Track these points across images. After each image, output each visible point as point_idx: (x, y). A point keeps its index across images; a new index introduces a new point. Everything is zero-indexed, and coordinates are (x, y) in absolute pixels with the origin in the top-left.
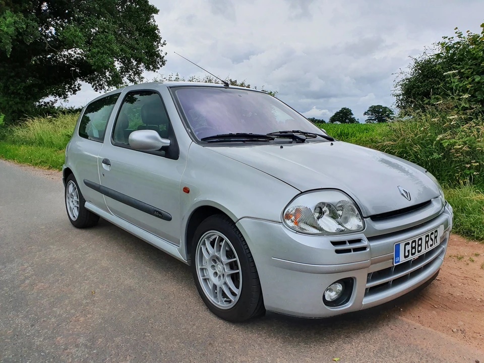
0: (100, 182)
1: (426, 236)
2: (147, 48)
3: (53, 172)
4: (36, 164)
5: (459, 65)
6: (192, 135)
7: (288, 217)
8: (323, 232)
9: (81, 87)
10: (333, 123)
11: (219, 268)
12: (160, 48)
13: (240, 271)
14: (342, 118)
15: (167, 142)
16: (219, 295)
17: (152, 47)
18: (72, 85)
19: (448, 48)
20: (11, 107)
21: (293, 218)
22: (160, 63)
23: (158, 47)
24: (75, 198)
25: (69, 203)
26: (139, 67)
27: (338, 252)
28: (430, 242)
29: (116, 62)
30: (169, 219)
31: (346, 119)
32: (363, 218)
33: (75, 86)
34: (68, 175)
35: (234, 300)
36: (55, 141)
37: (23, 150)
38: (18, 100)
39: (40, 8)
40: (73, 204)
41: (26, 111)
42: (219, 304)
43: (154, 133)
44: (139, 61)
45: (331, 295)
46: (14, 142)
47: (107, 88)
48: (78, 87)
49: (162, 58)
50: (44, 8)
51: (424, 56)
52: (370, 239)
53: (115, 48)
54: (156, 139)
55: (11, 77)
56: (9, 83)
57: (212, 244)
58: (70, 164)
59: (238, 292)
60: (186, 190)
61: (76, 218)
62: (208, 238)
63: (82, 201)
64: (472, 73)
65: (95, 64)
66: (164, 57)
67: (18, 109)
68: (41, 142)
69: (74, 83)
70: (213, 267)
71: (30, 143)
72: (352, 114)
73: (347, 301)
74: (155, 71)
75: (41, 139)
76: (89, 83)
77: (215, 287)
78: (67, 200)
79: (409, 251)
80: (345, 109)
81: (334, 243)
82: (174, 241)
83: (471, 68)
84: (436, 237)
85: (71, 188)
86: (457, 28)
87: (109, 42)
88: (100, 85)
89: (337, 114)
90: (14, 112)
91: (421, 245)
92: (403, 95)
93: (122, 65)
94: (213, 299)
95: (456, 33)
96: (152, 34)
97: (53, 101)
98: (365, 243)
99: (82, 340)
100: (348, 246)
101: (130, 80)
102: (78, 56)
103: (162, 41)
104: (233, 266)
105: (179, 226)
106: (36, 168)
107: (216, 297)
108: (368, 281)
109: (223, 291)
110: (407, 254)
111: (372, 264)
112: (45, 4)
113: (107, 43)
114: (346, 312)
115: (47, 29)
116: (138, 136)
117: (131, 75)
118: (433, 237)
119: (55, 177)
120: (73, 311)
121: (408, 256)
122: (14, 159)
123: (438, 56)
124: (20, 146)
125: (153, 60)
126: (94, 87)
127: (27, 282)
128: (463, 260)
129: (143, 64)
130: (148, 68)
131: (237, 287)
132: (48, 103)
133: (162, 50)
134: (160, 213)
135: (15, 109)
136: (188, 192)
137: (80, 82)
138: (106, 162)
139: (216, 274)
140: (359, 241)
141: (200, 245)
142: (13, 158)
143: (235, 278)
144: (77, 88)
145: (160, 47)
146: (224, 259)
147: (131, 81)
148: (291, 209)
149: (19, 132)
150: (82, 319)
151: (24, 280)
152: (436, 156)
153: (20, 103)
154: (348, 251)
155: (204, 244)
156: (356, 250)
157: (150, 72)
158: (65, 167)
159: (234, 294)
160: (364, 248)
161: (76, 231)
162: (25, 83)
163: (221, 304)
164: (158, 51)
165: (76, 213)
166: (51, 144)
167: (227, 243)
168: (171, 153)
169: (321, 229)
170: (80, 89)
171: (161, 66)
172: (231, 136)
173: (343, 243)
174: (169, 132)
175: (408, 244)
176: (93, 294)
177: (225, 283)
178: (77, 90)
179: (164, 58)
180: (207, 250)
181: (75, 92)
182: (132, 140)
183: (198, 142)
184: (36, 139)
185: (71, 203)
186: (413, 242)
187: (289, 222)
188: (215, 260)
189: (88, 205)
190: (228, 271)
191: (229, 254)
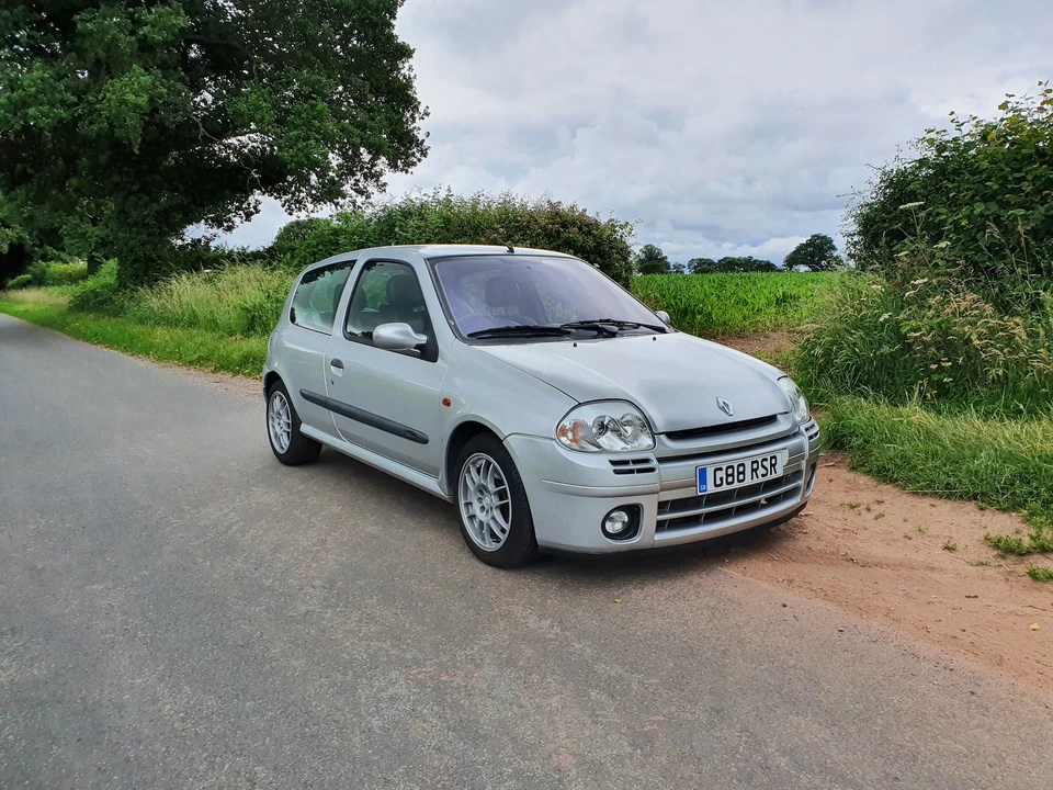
0: (327, 392)
1: (753, 463)
2: (391, 125)
3: (224, 378)
4: (191, 363)
5: (953, 181)
6: (455, 330)
7: (563, 432)
8: (602, 450)
9: (260, 207)
10: (791, 267)
11: (487, 501)
12: (418, 123)
13: (509, 501)
14: (813, 257)
15: (423, 339)
16: (487, 537)
17: (400, 123)
18: (243, 202)
19: (941, 148)
20: (131, 250)
21: (570, 435)
22: (417, 154)
23: (414, 121)
24: (284, 418)
25: (274, 427)
26: (375, 165)
27: (616, 472)
28: (761, 471)
29: (331, 155)
30: (425, 441)
31: (821, 259)
32: (653, 435)
33: (249, 204)
34: (273, 383)
35: (503, 537)
36: (222, 318)
37: (161, 334)
38: (145, 237)
39: (185, 54)
40: (281, 427)
41: (159, 257)
42: (487, 546)
43: (407, 327)
44: (376, 152)
45: (615, 527)
46: (142, 321)
47: (310, 207)
48: (255, 208)
49: (419, 144)
50: (193, 55)
51: (896, 163)
52: (661, 460)
53: (331, 128)
54: (408, 334)
55: (131, 193)
56: (128, 204)
57: (478, 471)
58: (276, 365)
59: (507, 527)
60: (447, 403)
61: (286, 449)
62: (474, 463)
63: (295, 422)
64: (973, 197)
65: (292, 161)
66: (423, 141)
67: (145, 254)
68: (193, 322)
69: (247, 199)
70: (480, 499)
71: (171, 321)
72: (834, 248)
73: (634, 534)
74: (407, 172)
75: (194, 314)
76: (276, 198)
77: (481, 523)
78: (270, 422)
79: (721, 479)
80: (818, 237)
81: (613, 463)
82: (430, 471)
83: (971, 189)
84: (773, 465)
85: (277, 403)
86: (952, 113)
87: (320, 117)
88: (297, 201)
89: (802, 248)
90: (136, 261)
91: (743, 473)
92: (859, 233)
93: (341, 161)
94: (479, 541)
95: (952, 121)
96: (401, 97)
97: (209, 236)
98: (654, 463)
99: (317, 582)
100: (631, 467)
101: (356, 191)
102: (255, 144)
103: (421, 109)
104: (501, 495)
105: (437, 450)
106: (192, 371)
107: (483, 539)
108: (659, 513)
109: (492, 530)
110: (718, 482)
111: (662, 490)
112: (195, 46)
113: (314, 118)
114: (634, 548)
115: (197, 93)
116: (386, 331)
117: (359, 181)
118: (767, 464)
119: (229, 387)
120: (301, 557)
121: (721, 485)
122: (148, 354)
123: (923, 162)
124: (153, 328)
125: (403, 148)
126: (286, 207)
127: (234, 528)
128: (856, 509)
129: (383, 159)
130: (394, 166)
131: (507, 522)
132: (199, 241)
133: (420, 127)
134: (413, 434)
135: (141, 253)
136: (449, 404)
137: (260, 198)
138: (337, 364)
139: (483, 508)
140: (646, 461)
141: (464, 473)
142: (146, 350)
143: (504, 510)
144: (252, 209)
145: (417, 120)
146: (491, 487)
147: (360, 192)
148: (567, 423)
149: (152, 300)
150: (314, 565)
151: (230, 526)
152: (886, 349)
153: (148, 243)
154: (631, 471)
155: (469, 472)
156: (639, 471)
157: (398, 173)
158: (266, 370)
159: (503, 531)
160: (652, 470)
161: (285, 469)
162: (158, 202)
163: (490, 546)
164: (412, 131)
165: (286, 442)
166: (212, 324)
167: (495, 469)
168: (428, 352)
169: (599, 447)
170: (258, 212)
171: (419, 160)
172: (508, 329)
173: (626, 462)
174: (426, 326)
175: (721, 469)
176: (324, 541)
177: (493, 518)
178: (252, 214)
179: (425, 144)
180: (472, 478)
181: (248, 216)
182: (378, 337)
183: (463, 340)
184: (183, 314)
185: (276, 426)
186: (728, 468)
187: (563, 439)
188: (482, 490)
189: (305, 429)
190: (496, 501)
191: (498, 482)
